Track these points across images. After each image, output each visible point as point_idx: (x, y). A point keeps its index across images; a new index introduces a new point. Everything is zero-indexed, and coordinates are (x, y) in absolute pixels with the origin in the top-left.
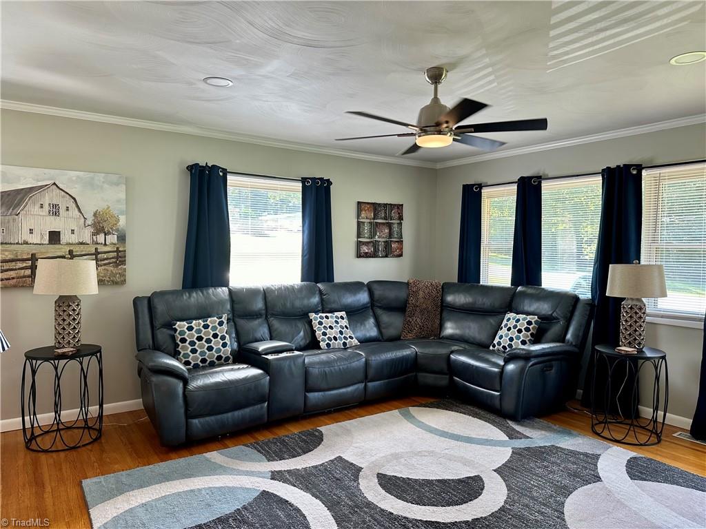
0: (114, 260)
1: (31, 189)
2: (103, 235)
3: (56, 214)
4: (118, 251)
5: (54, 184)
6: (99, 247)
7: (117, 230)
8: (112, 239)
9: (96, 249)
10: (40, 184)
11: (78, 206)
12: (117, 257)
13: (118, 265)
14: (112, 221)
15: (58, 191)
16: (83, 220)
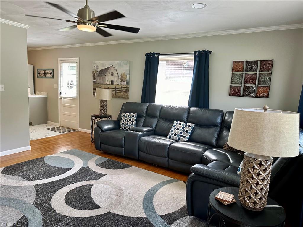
0: (125, 90)
1: (108, 68)
2: (123, 82)
3: (113, 75)
4: (126, 87)
5: (113, 66)
6: (122, 86)
7: (126, 80)
8: (125, 83)
9: (121, 86)
10: (110, 66)
11: (117, 73)
12: (126, 89)
13: (126, 92)
14: (125, 77)
15: (113, 68)
16: (118, 77)
